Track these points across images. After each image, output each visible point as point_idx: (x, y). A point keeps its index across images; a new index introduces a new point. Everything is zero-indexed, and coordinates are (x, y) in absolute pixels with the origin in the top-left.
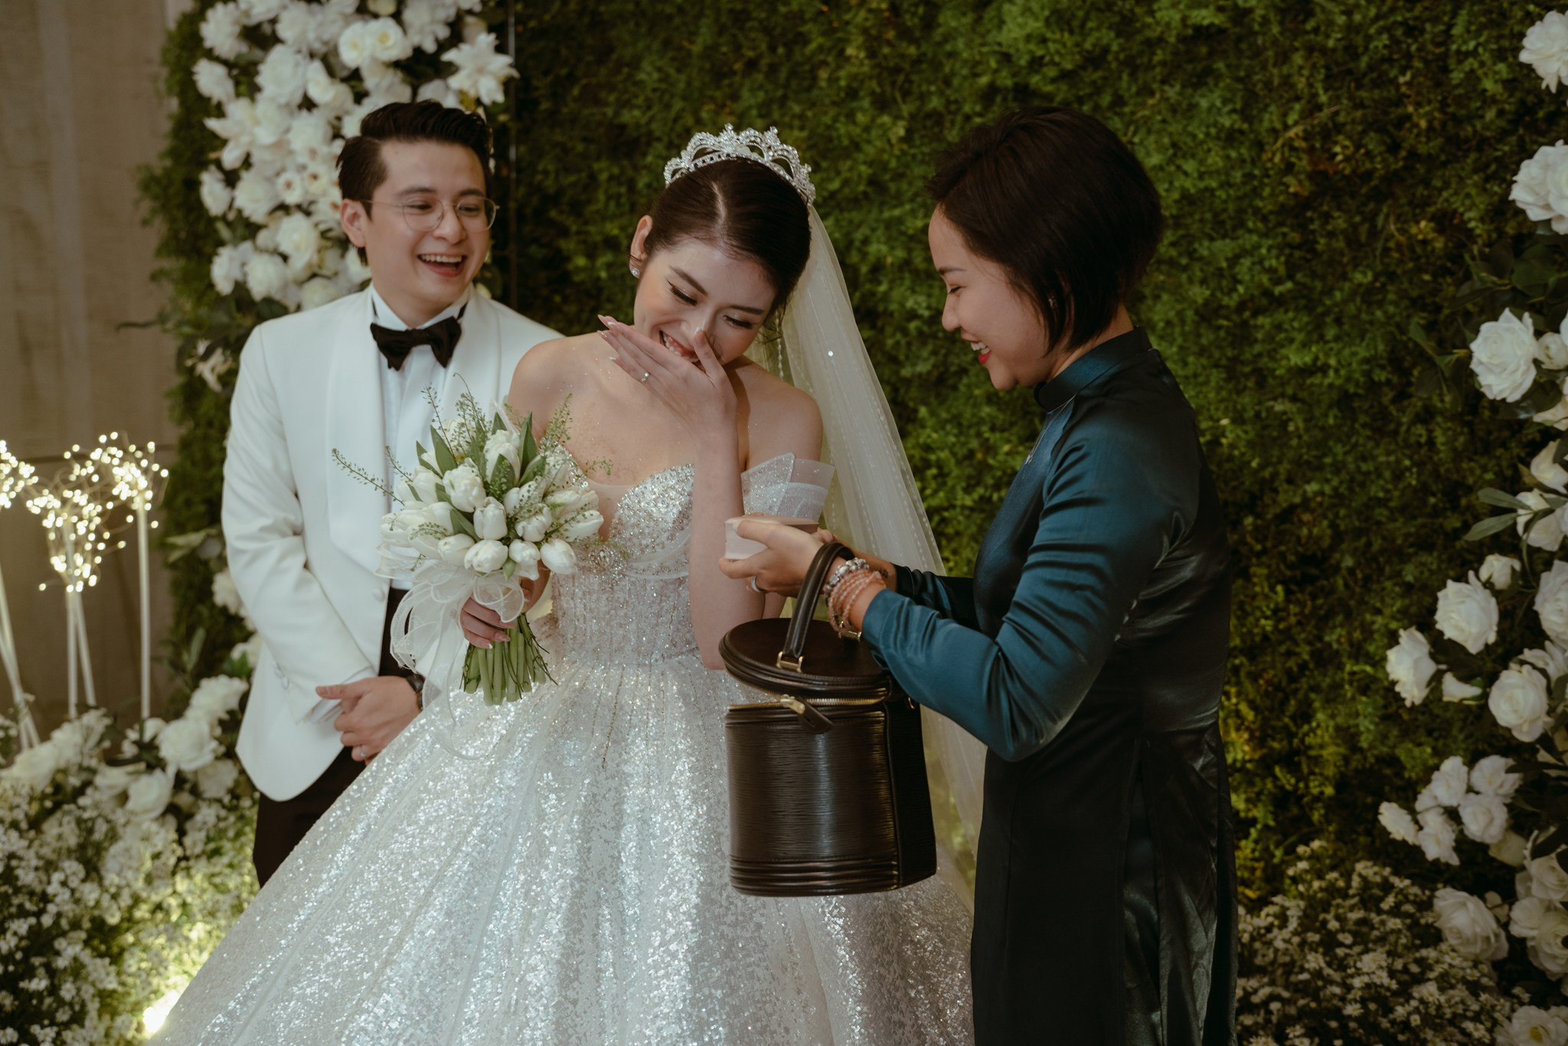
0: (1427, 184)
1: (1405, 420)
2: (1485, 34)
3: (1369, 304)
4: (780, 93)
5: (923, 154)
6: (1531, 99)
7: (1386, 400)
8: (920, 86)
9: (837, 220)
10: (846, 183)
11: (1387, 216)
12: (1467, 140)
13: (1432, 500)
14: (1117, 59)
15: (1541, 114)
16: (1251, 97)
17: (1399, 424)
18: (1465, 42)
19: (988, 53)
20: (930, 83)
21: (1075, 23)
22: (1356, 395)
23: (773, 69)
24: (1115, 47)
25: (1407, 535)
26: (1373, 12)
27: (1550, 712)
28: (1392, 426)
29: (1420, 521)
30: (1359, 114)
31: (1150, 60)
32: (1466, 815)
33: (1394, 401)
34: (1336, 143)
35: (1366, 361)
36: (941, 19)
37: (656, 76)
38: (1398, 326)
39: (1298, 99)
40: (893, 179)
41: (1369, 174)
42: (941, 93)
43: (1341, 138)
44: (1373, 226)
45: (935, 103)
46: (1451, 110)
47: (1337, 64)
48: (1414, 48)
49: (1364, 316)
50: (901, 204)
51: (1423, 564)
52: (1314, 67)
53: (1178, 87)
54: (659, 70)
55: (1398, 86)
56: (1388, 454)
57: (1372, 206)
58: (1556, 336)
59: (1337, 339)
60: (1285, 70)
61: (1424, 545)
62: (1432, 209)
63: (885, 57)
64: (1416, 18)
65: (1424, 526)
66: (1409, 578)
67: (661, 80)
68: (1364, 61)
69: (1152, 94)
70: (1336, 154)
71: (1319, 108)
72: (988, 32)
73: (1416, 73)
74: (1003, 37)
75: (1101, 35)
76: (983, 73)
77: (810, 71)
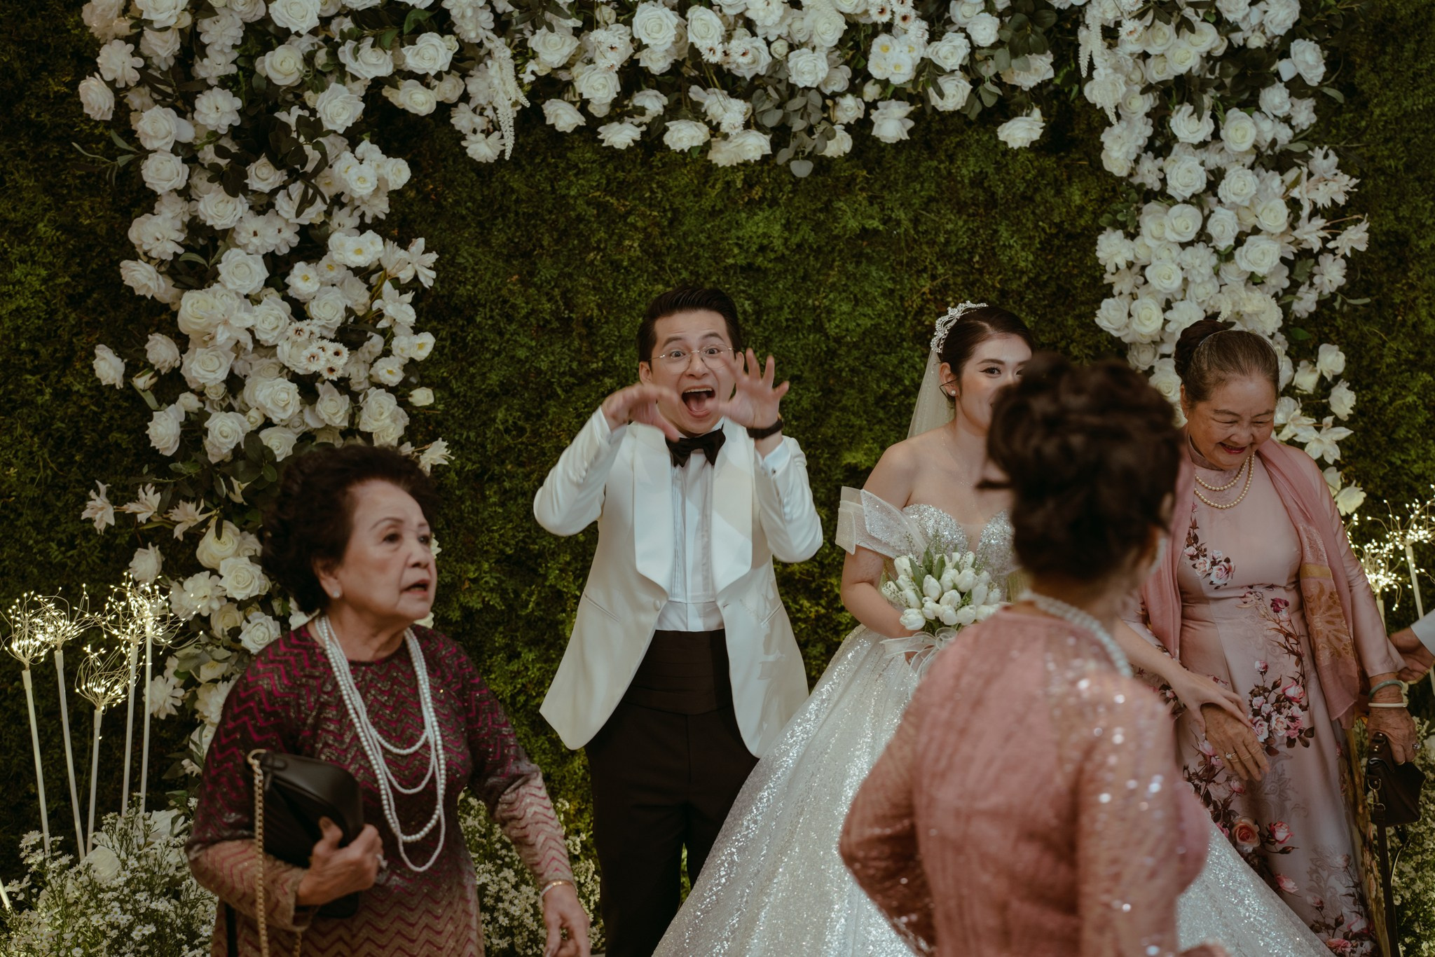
2: (1018, 236)
4: (568, 270)
9: (622, 355)
14: (811, 247)
18: (1007, 240)
19: (732, 244)
24: (811, 241)
26: (961, 223)
30: (958, 279)
31: (833, 249)
34: (947, 295)
39: (925, 270)
42: (686, 269)
43: (950, 293)
45: (685, 274)
47: (941, 251)
48: (979, 243)
54: (472, 255)
55: (972, 264)
60: (913, 254)
63: (653, 246)
68: (955, 249)
69: (831, 268)
71: (936, 276)
72: (729, 231)
73: (981, 256)
74: (740, 234)
75: (806, 232)
76: (726, 256)
77: (580, 254)
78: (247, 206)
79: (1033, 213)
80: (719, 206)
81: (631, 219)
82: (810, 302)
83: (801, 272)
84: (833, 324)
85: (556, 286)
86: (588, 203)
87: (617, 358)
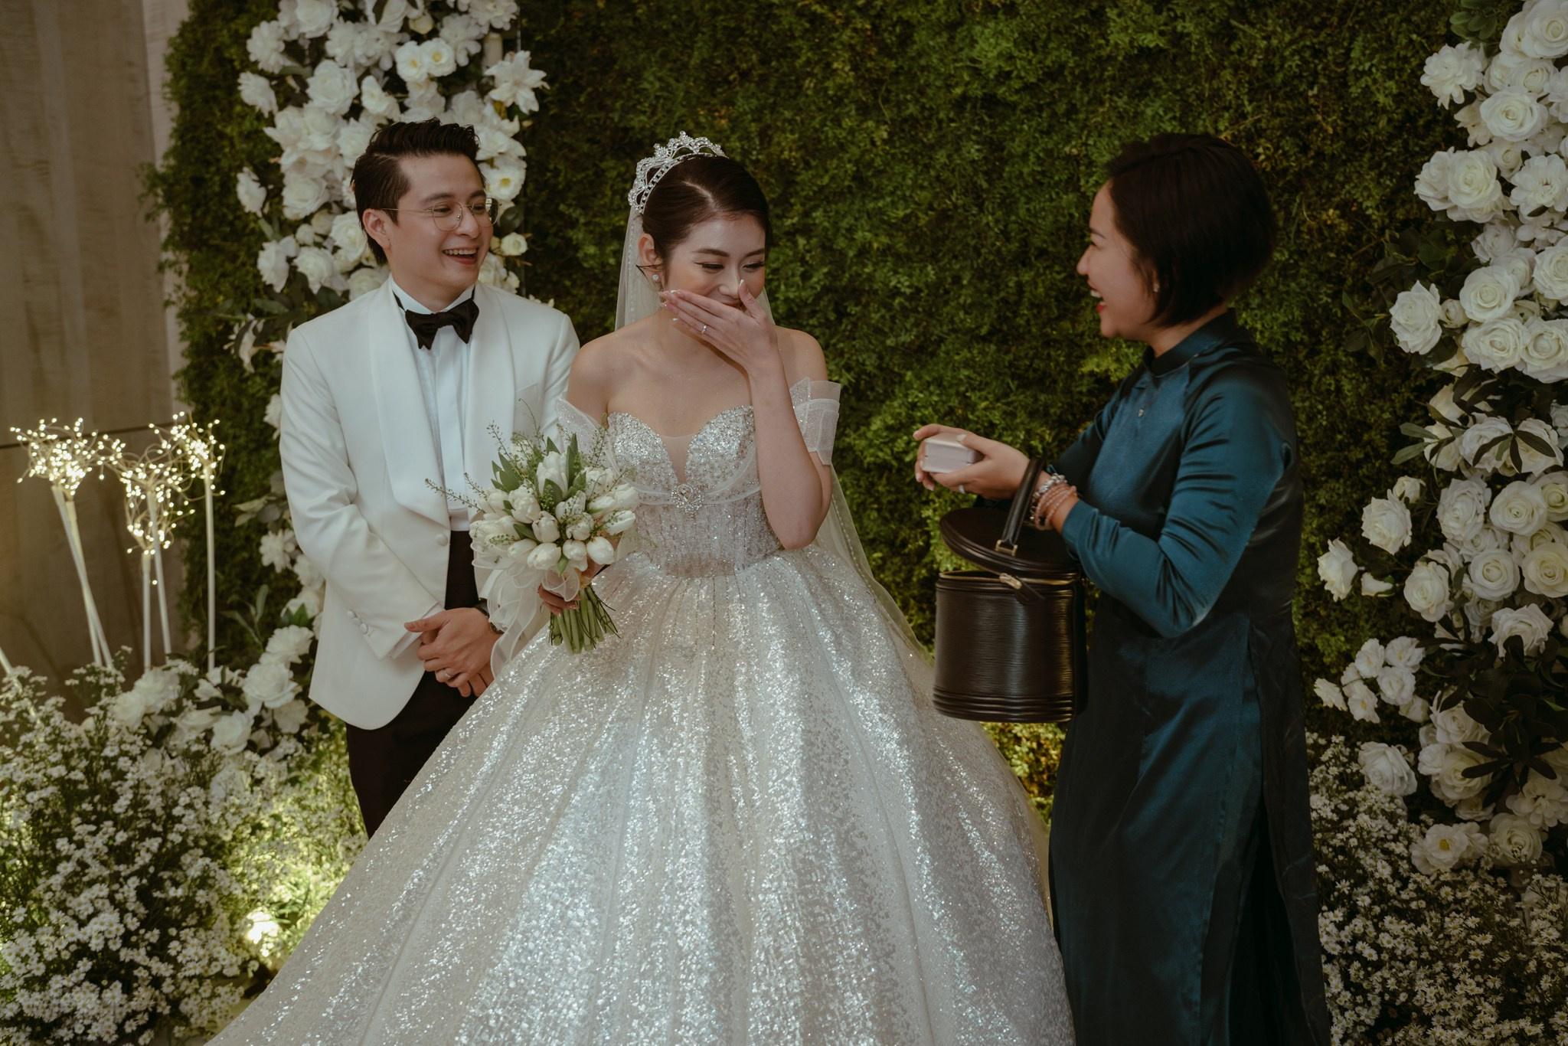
0: (1331, 179)
1: (1317, 372)
2: (1377, 56)
3: (1285, 277)
4: (771, 100)
5: (903, 153)
6: (1413, 109)
7: (1301, 357)
8: (897, 95)
9: (825, 211)
10: (833, 178)
11: (1300, 204)
12: (1363, 142)
13: (1339, 437)
14: (1072, 73)
15: (1421, 122)
16: (1187, 107)
17: (1312, 376)
18: (1361, 63)
19: (962, 68)
20: (906, 92)
21: (1039, 44)
22: (1277, 352)
23: (764, 79)
24: (1071, 64)
25: (1320, 466)
26: (1287, 38)
27: (1452, 597)
28: (1306, 378)
29: (1329, 454)
30: (1277, 121)
31: (1101, 75)
32: (1383, 685)
33: (1306, 357)
34: (1258, 145)
35: (1285, 324)
36: (916, 37)
37: (657, 85)
38: (1309, 295)
39: (1227, 109)
40: (874, 175)
41: (1285, 171)
42: (917, 101)
43: (1262, 141)
44: (1288, 213)
45: (912, 109)
46: (1350, 118)
47: (1258, 79)
48: (1320, 67)
49: (1281, 287)
50: (882, 197)
51: (1333, 490)
52: (1240, 82)
53: (1125, 98)
54: (660, 79)
55: (1306, 99)
56: (1303, 401)
57: (1286, 196)
58: (1455, 302)
59: (1260, 306)
60: (1215, 83)
61: (1334, 474)
62: (1336, 199)
63: (868, 70)
64: (1321, 43)
65: (1332, 458)
66: (1323, 501)
67: (662, 89)
68: (1280, 77)
69: (1102, 103)
70: (1259, 155)
71: (1244, 116)
72: (961, 49)
73: (1322, 88)
74: (975, 54)
75: (1060, 53)
76: (957, 85)
77: (797, 80)
78: (336, 11)
79: (1408, 20)
80: (954, 15)
81: (846, 35)
82: (1067, 149)
83: (1062, 108)
84: (1092, 181)
85: (757, 120)
86: (800, 14)
87: (818, 214)
